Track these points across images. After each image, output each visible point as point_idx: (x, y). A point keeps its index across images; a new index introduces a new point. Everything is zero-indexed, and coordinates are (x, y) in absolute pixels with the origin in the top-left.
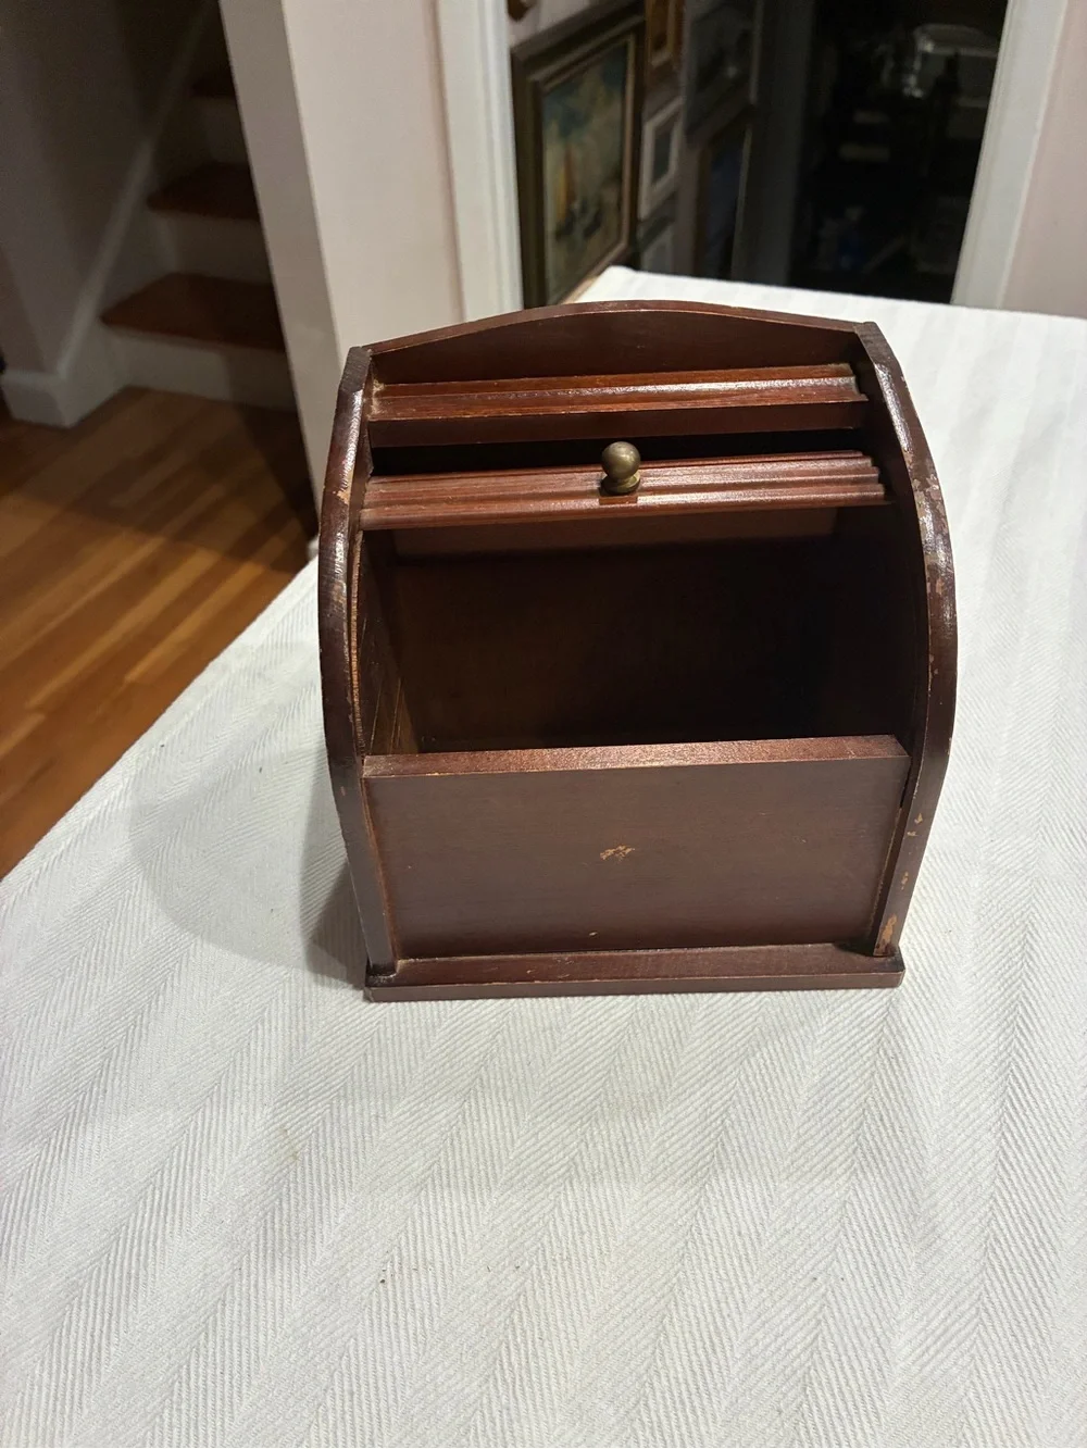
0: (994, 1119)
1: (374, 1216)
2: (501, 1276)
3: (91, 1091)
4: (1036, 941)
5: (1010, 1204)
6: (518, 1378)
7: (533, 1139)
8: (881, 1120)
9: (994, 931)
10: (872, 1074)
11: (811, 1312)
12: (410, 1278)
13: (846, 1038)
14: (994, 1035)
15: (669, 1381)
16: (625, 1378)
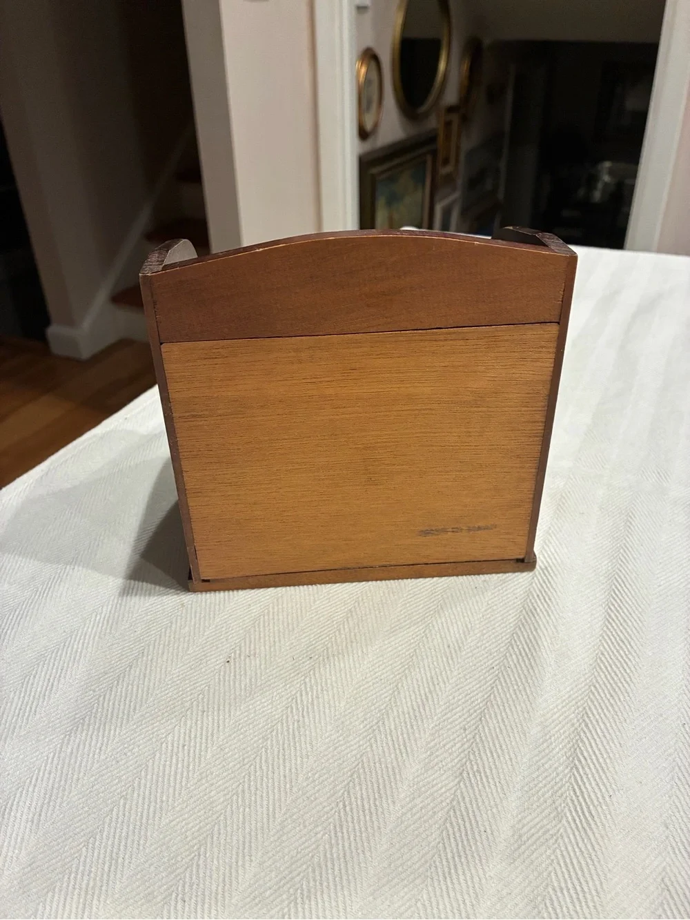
0: (604, 601)
2: (301, 662)
6: (305, 708)
11: (488, 684)
12: (245, 660)
14: (605, 562)
15: (398, 713)
16: (372, 711)
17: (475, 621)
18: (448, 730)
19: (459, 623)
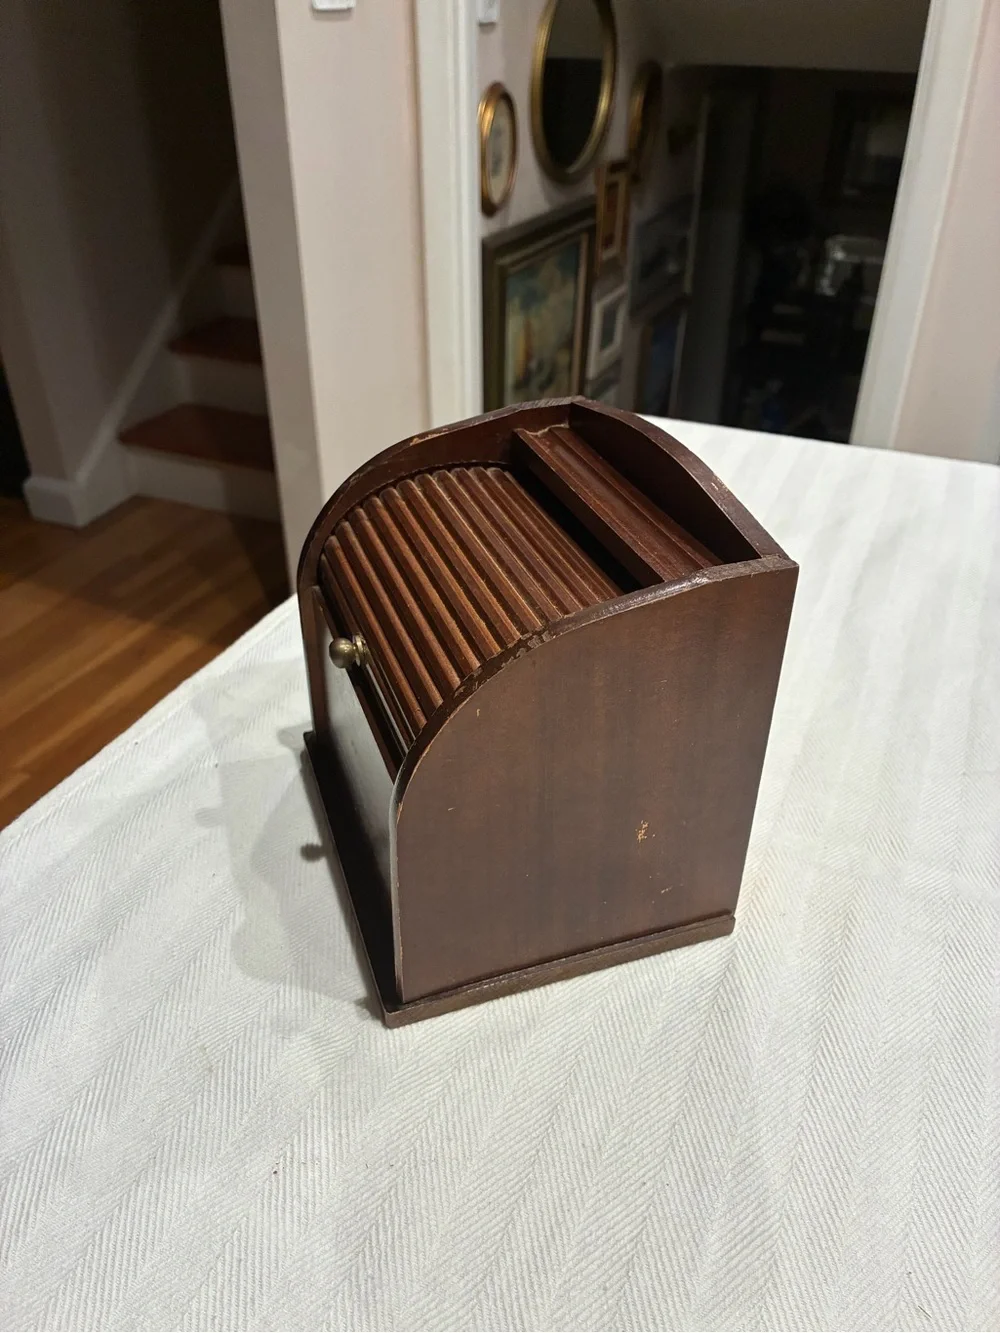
0: (807, 1064)
1: (272, 1118)
2: (377, 1173)
3: (43, 1009)
4: (854, 926)
5: (814, 1133)
6: (384, 1254)
7: (415, 1066)
8: (711, 1060)
9: (821, 917)
10: (706, 1025)
11: (639, 1211)
12: (299, 1171)
13: (688, 995)
14: (813, 998)
15: (513, 1262)
16: (476, 1258)
17: (621, 1099)
18: (582, 1289)
19: (600, 1105)
